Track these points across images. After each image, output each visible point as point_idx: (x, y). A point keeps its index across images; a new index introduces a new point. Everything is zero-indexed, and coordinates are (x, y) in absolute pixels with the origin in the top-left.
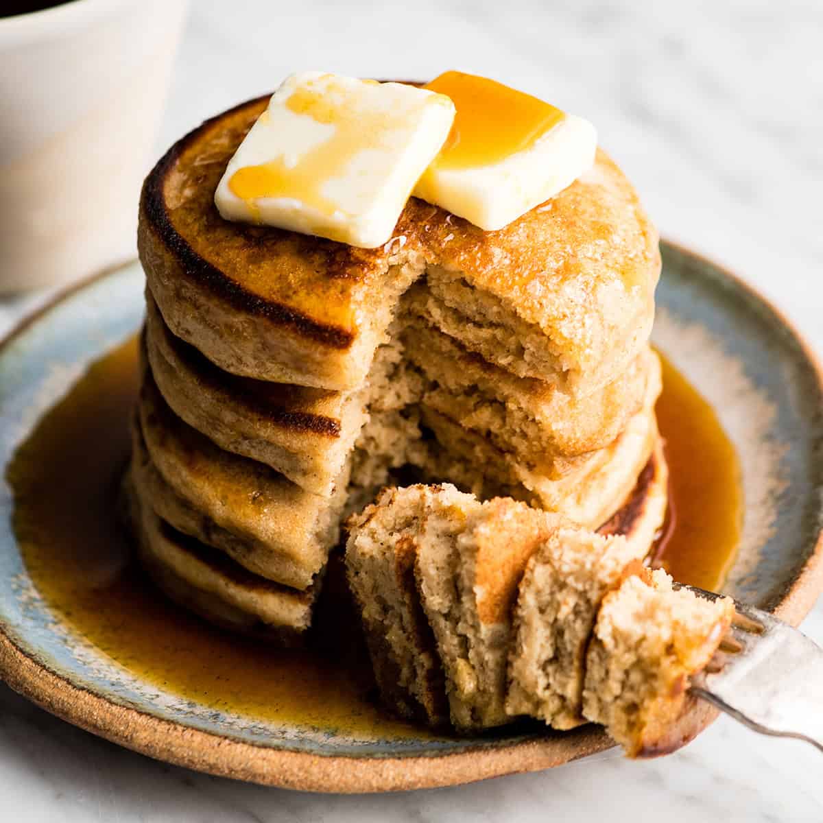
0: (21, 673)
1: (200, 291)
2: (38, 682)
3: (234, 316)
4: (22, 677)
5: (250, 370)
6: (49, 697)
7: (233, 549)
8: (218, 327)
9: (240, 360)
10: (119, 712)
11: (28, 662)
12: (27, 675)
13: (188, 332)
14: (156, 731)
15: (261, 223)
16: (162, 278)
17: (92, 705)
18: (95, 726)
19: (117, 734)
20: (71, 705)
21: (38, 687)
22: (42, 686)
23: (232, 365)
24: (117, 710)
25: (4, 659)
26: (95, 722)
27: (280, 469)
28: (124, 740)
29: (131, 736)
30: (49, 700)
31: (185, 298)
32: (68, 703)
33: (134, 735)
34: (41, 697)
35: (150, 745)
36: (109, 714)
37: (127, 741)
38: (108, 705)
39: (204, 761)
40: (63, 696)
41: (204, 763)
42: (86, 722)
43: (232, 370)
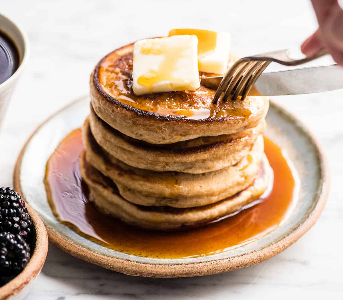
0: (149, 270)
1: (145, 120)
2: (157, 270)
3: (161, 124)
4: (150, 271)
5: (168, 141)
6: (164, 272)
7: (171, 203)
8: (154, 130)
9: (164, 138)
10: (192, 266)
11: (148, 265)
12: (152, 269)
13: (141, 135)
14: (208, 266)
15: (152, 93)
16: (127, 121)
17: (182, 268)
18: (186, 274)
19: (195, 273)
20: (174, 271)
21: (158, 271)
22: (159, 270)
23: (161, 141)
24: (191, 265)
25: (139, 269)
26: (186, 272)
27: (180, 170)
28: (198, 273)
29: (201, 271)
30: (165, 273)
31: (139, 124)
32: (173, 271)
33: (202, 270)
34: (161, 274)
35: (208, 271)
36: (189, 268)
37: (200, 273)
38: (186, 265)
39: (228, 268)
40: (170, 270)
41: (229, 268)
42: (182, 274)
43: (161, 143)
